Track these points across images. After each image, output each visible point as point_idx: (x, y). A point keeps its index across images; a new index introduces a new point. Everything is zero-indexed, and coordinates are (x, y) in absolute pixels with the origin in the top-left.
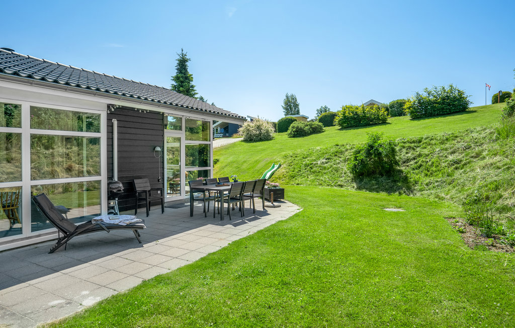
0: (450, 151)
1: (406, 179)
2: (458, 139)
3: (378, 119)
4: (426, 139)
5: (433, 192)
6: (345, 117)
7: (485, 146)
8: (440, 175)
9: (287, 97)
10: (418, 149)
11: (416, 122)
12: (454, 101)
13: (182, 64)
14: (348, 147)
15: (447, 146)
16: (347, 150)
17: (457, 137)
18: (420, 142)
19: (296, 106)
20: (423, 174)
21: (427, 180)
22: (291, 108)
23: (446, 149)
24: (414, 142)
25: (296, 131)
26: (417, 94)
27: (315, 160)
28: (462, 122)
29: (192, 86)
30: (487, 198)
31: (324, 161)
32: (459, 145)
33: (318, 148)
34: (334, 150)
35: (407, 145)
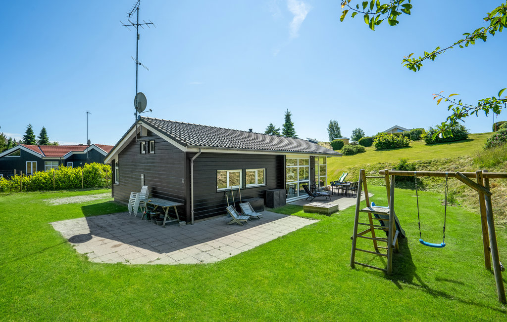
0: (446, 169)
1: (421, 183)
2: (453, 163)
3: (403, 144)
4: (434, 162)
5: (436, 189)
6: (380, 142)
7: (465, 168)
8: (440, 182)
9: (331, 122)
10: (429, 167)
11: (429, 147)
12: (457, 133)
13: (288, 117)
14: (386, 164)
15: (446, 166)
16: (386, 166)
17: (452, 161)
18: (430, 163)
19: (338, 128)
20: (431, 181)
21: (433, 184)
22: (333, 130)
23: (445, 168)
24: (426, 163)
25: (348, 151)
26: (431, 127)
27: (368, 172)
28: (460, 149)
29: (293, 129)
30: (459, 192)
31: (374, 172)
32: (452, 166)
33: (368, 164)
34: (378, 166)
35: (422, 165)
